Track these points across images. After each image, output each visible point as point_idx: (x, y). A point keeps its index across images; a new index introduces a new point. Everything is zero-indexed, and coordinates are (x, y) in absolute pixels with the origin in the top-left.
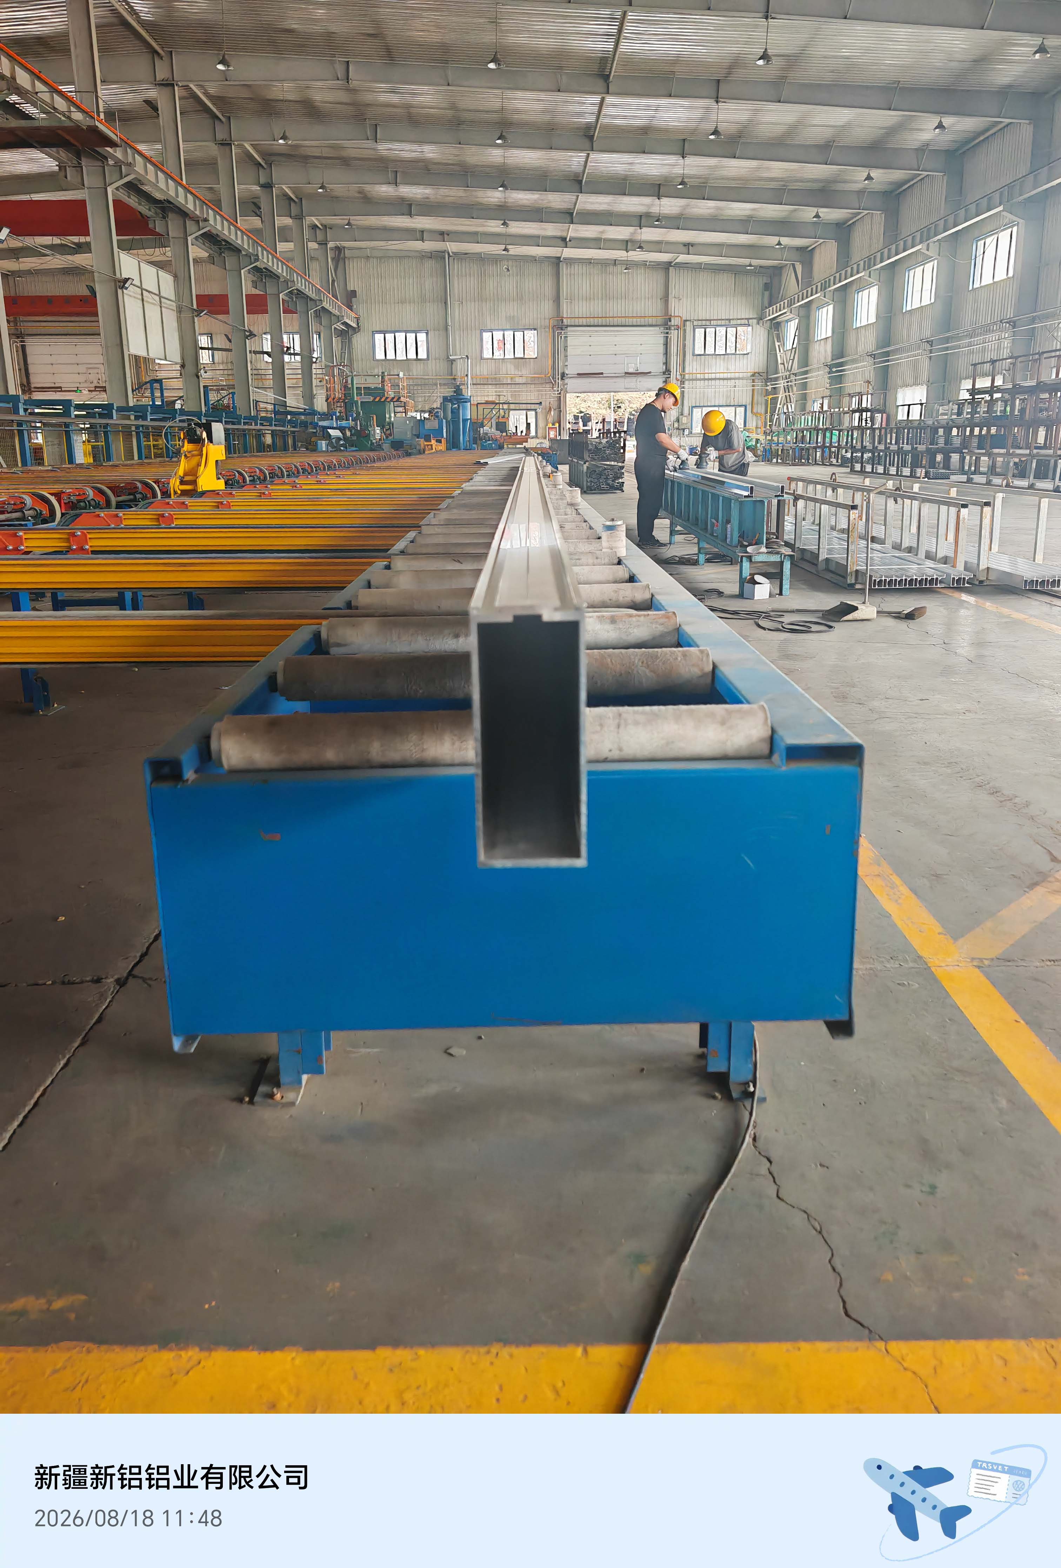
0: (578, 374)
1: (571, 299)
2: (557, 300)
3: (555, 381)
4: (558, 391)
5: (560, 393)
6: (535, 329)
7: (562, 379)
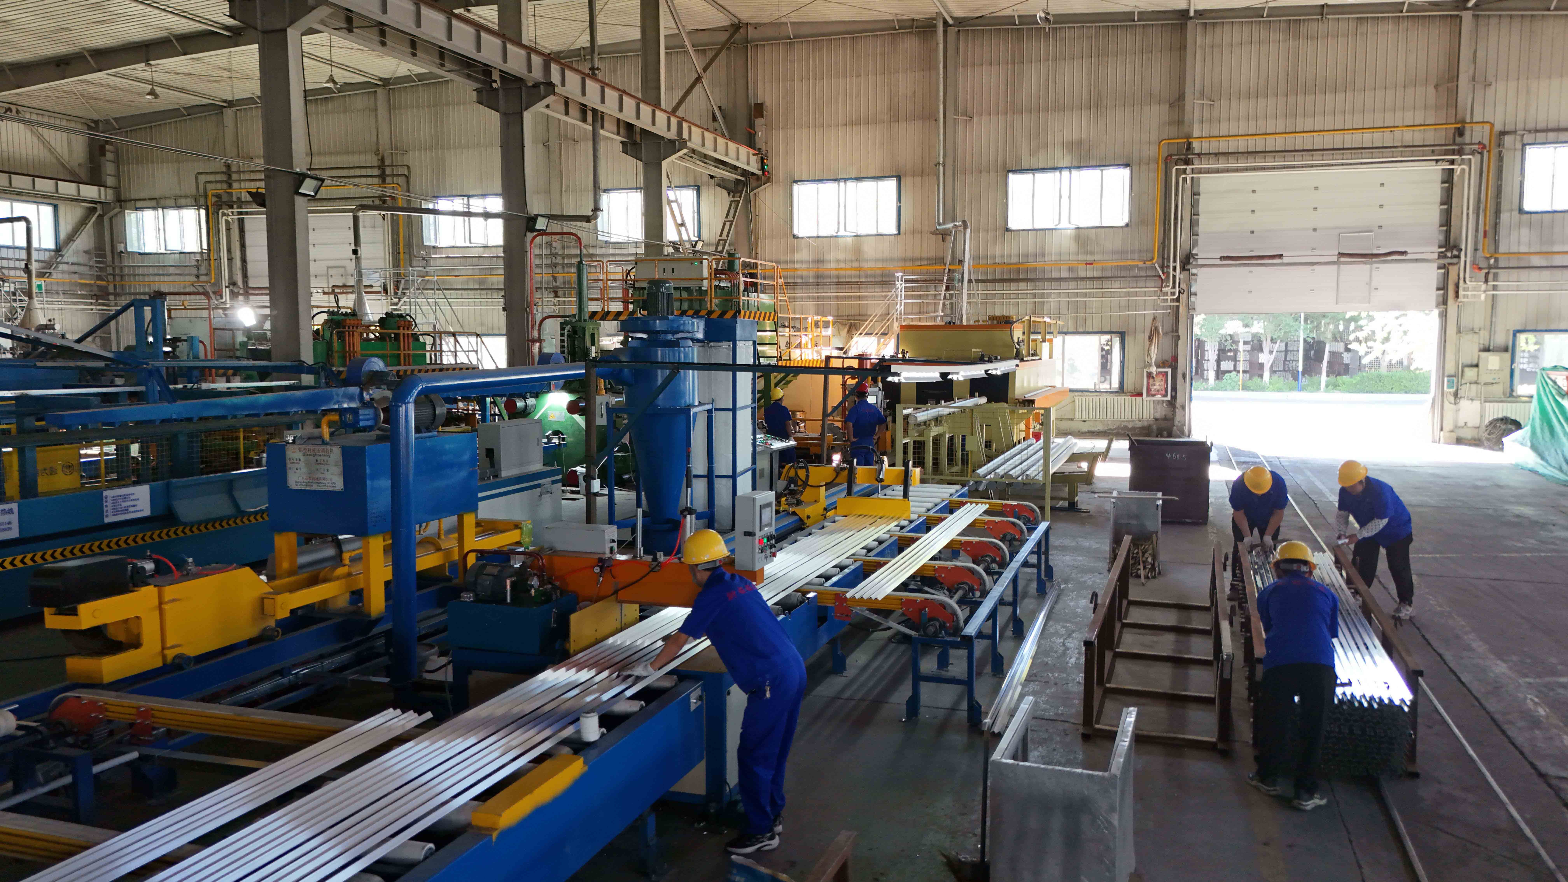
0: (1223, 258)
1: (1211, 97)
2: (1178, 102)
3: (1167, 274)
4: (1173, 294)
5: (1178, 300)
6: (1126, 165)
7: (1183, 269)
